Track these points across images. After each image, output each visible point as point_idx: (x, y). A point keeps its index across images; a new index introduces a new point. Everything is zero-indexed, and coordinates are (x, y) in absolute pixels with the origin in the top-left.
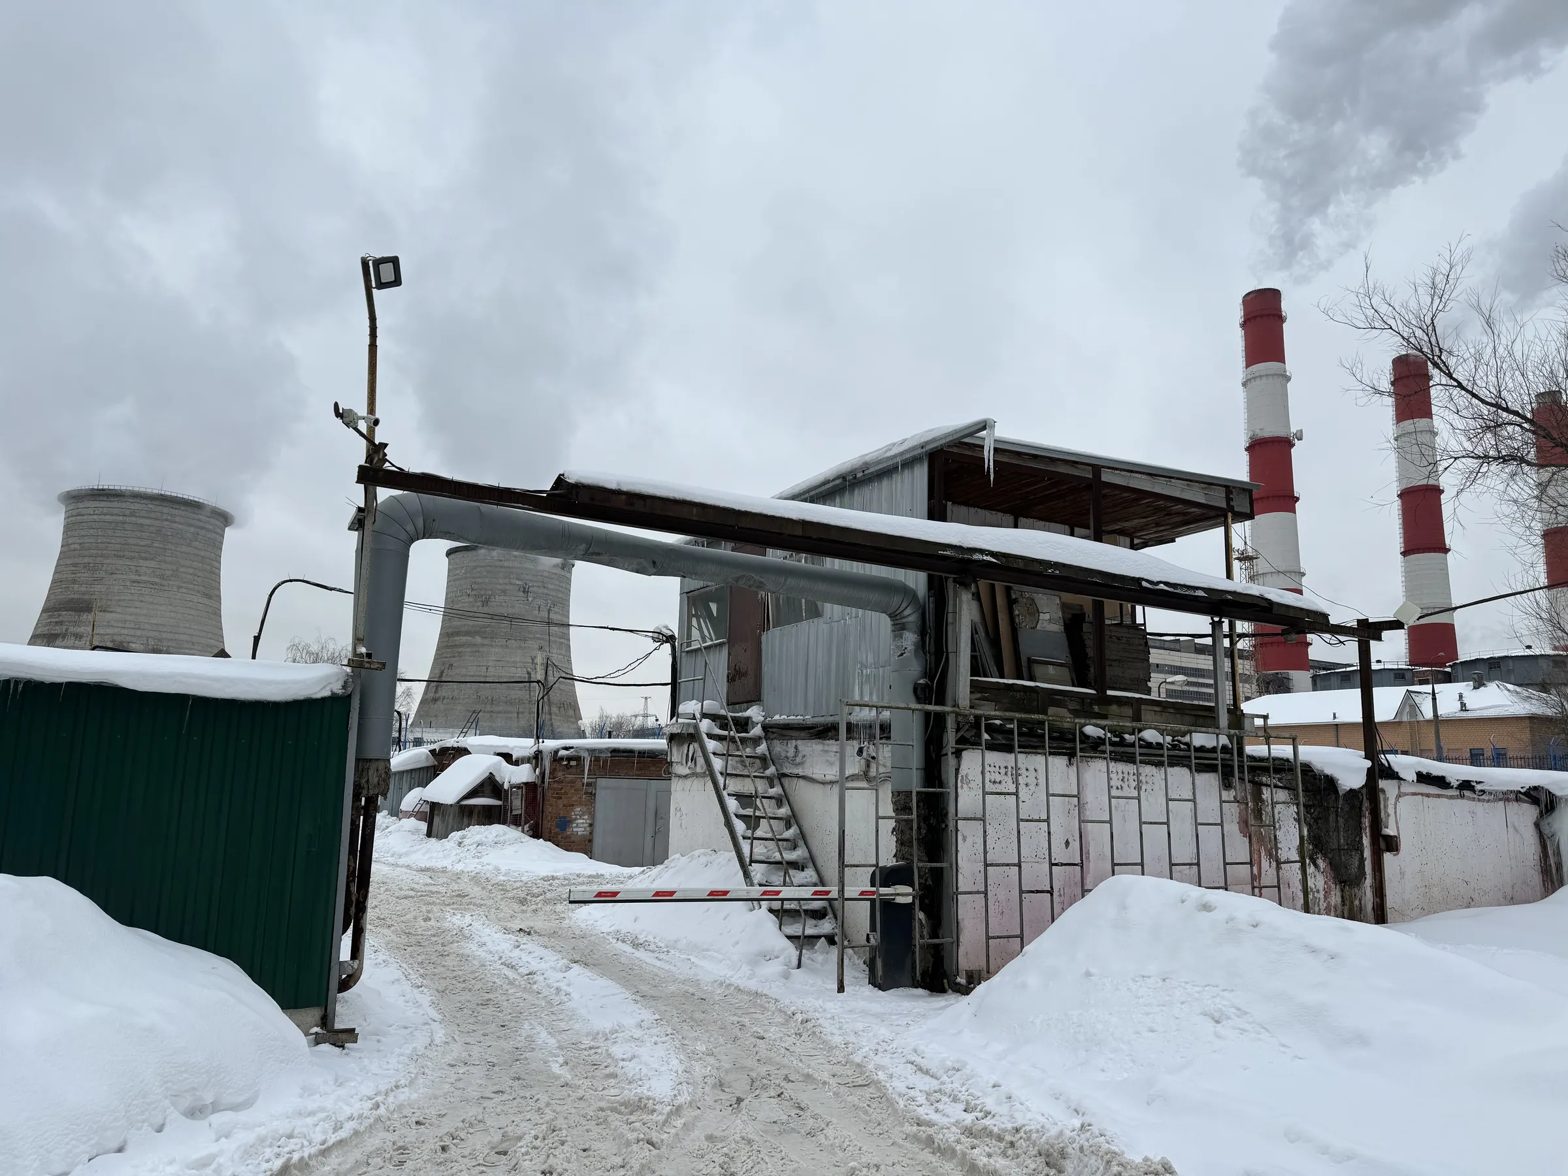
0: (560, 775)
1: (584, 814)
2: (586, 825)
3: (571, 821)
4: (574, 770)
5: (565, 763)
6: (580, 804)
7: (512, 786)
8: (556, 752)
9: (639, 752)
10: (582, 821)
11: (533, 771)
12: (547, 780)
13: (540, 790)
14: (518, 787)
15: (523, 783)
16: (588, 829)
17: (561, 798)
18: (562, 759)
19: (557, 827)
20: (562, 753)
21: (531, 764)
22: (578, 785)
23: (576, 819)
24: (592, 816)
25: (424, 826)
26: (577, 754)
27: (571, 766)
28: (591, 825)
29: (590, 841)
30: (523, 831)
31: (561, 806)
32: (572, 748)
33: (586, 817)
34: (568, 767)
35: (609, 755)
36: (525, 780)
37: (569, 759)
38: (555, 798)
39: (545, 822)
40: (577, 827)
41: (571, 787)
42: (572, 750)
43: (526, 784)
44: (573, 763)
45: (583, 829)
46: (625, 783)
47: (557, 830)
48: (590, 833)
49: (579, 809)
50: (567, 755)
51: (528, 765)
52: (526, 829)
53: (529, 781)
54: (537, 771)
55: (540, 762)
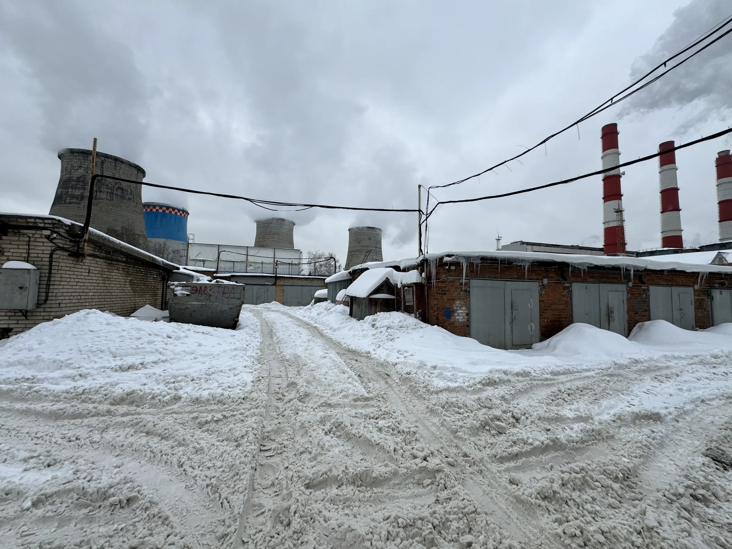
0: (443, 277)
1: (462, 306)
2: (464, 314)
3: (454, 311)
4: (453, 273)
5: (447, 267)
6: (459, 299)
7: (404, 286)
8: (441, 259)
9: (501, 261)
10: (461, 311)
11: (419, 275)
12: (434, 281)
13: (426, 288)
14: (409, 286)
15: (414, 283)
16: (466, 317)
17: (445, 294)
18: (446, 264)
19: (444, 316)
20: (446, 259)
21: (418, 269)
22: (457, 284)
23: (457, 310)
24: (469, 308)
25: (348, 309)
26: (457, 260)
27: (451, 270)
28: (467, 314)
29: (468, 326)
30: (416, 317)
31: (446, 300)
32: (453, 255)
33: (464, 308)
34: (449, 270)
35: (480, 262)
36: (415, 281)
37: (451, 264)
38: (441, 294)
39: (431, 311)
40: (458, 315)
41: (452, 286)
42: (453, 257)
43: (416, 284)
44: (453, 268)
45: (462, 317)
46: (489, 283)
47: (444, 318)
48: (468, 320)
49: (458, 302)
50: (450, 261)
51: (416, 271)
52: (418, 316)
53: (418, 282)
54: (424, 275)
55: (425, 268)
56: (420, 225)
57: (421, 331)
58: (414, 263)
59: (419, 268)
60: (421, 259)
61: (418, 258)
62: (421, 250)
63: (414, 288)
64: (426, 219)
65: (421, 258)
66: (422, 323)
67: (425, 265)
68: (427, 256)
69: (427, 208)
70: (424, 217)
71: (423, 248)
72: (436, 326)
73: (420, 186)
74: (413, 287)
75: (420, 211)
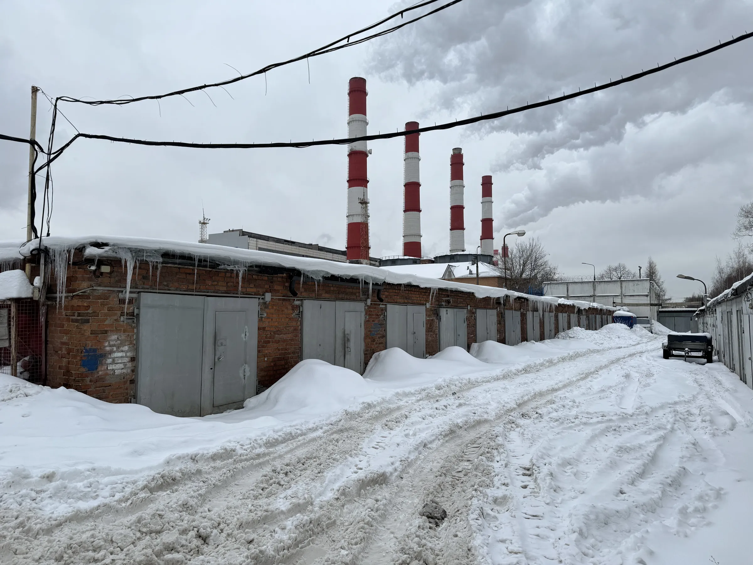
0: (84, 286)
1: (122, 344)
2: (126, 360)
3: (104, 356)
4: (106, 280)
5: (93, 268)
6: (117, 331)
8: (80, 249)
9: (200, 260)
10: (120, 354)
11: (27, 281)
12: (61, 294)
13: (43, 310)
15: (11, 299)
16: (129, 365)
17: (87, 321)
18: (90, 261)
19: (84, 366)
20: (91, 251)
21: (23, 269)
22: (114, 301)
23: (111, 352)
24: (135, 347)
26: (114, 255)
27: (102, 274)
28: (133, 359)
29: (132, 382)
30: (14, 374)
31: (88, 333)
32: (106, 245)
33: (126, 348)
34: (97, 274)
35: (161, 260)
36: (15, 295)
37: (101, 261)
38: (77, 321)
39: (53, 359)
40: (114, 362)
41: (103, 304)
42: (107, 248)
43: (17, 301)
44: (105, 269)
45: (122, 366)
46: (177, 300)
47: (83, 370)
48: (133, 371)
49: (114, 337)
50: (100, 256)
51: (18, 273)
52: (19, 370)
53: (23, 296)
54: (38, 281)
55: (42, 267)
56: (33, 175)
57: (25, 403)
58: (15, 254)
59: (28, 266)
60: (32, 248)
61: (24, 245)
62: (33, 228)
63: (13, 310)
64: (48, 164)
65: (34, 244)
66: (29, 384)
67: (42, 261)
68: (46, 242)
69: (51, 140)
70: (42, 159)
71: (37, 223)
72: (62, 388)
73: (35, 90)
74: (9, 307)
75: (33, 143)
